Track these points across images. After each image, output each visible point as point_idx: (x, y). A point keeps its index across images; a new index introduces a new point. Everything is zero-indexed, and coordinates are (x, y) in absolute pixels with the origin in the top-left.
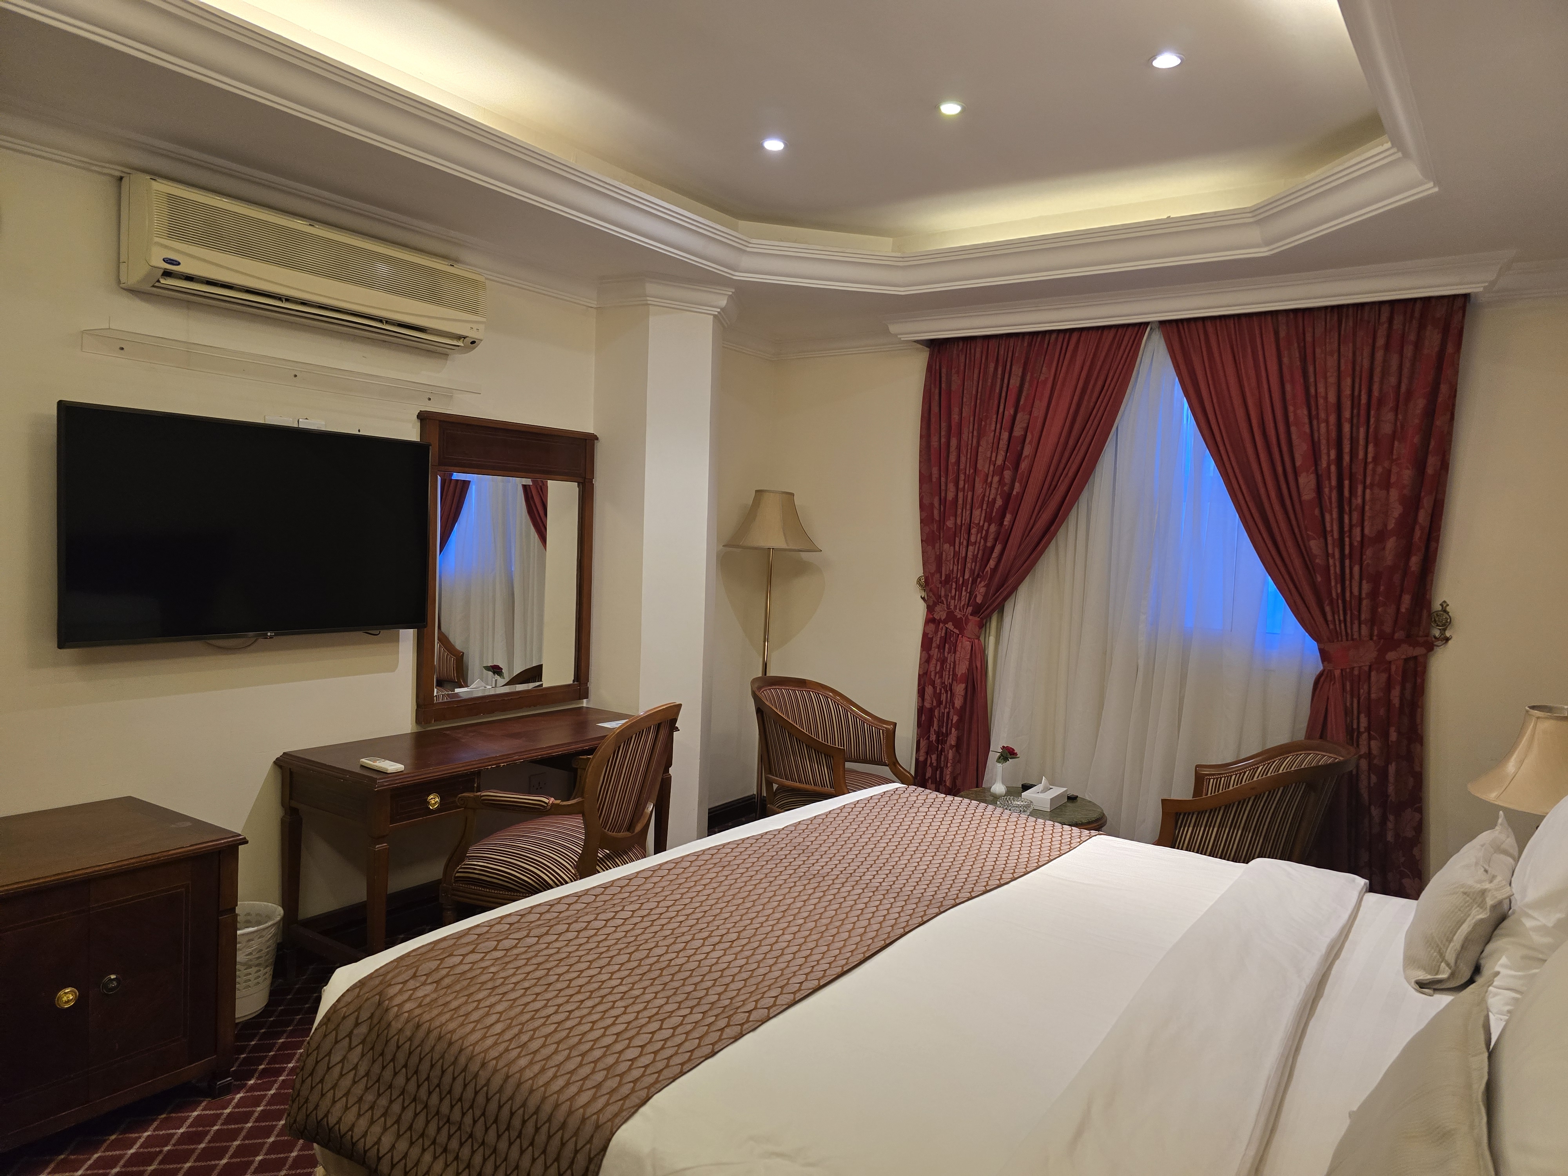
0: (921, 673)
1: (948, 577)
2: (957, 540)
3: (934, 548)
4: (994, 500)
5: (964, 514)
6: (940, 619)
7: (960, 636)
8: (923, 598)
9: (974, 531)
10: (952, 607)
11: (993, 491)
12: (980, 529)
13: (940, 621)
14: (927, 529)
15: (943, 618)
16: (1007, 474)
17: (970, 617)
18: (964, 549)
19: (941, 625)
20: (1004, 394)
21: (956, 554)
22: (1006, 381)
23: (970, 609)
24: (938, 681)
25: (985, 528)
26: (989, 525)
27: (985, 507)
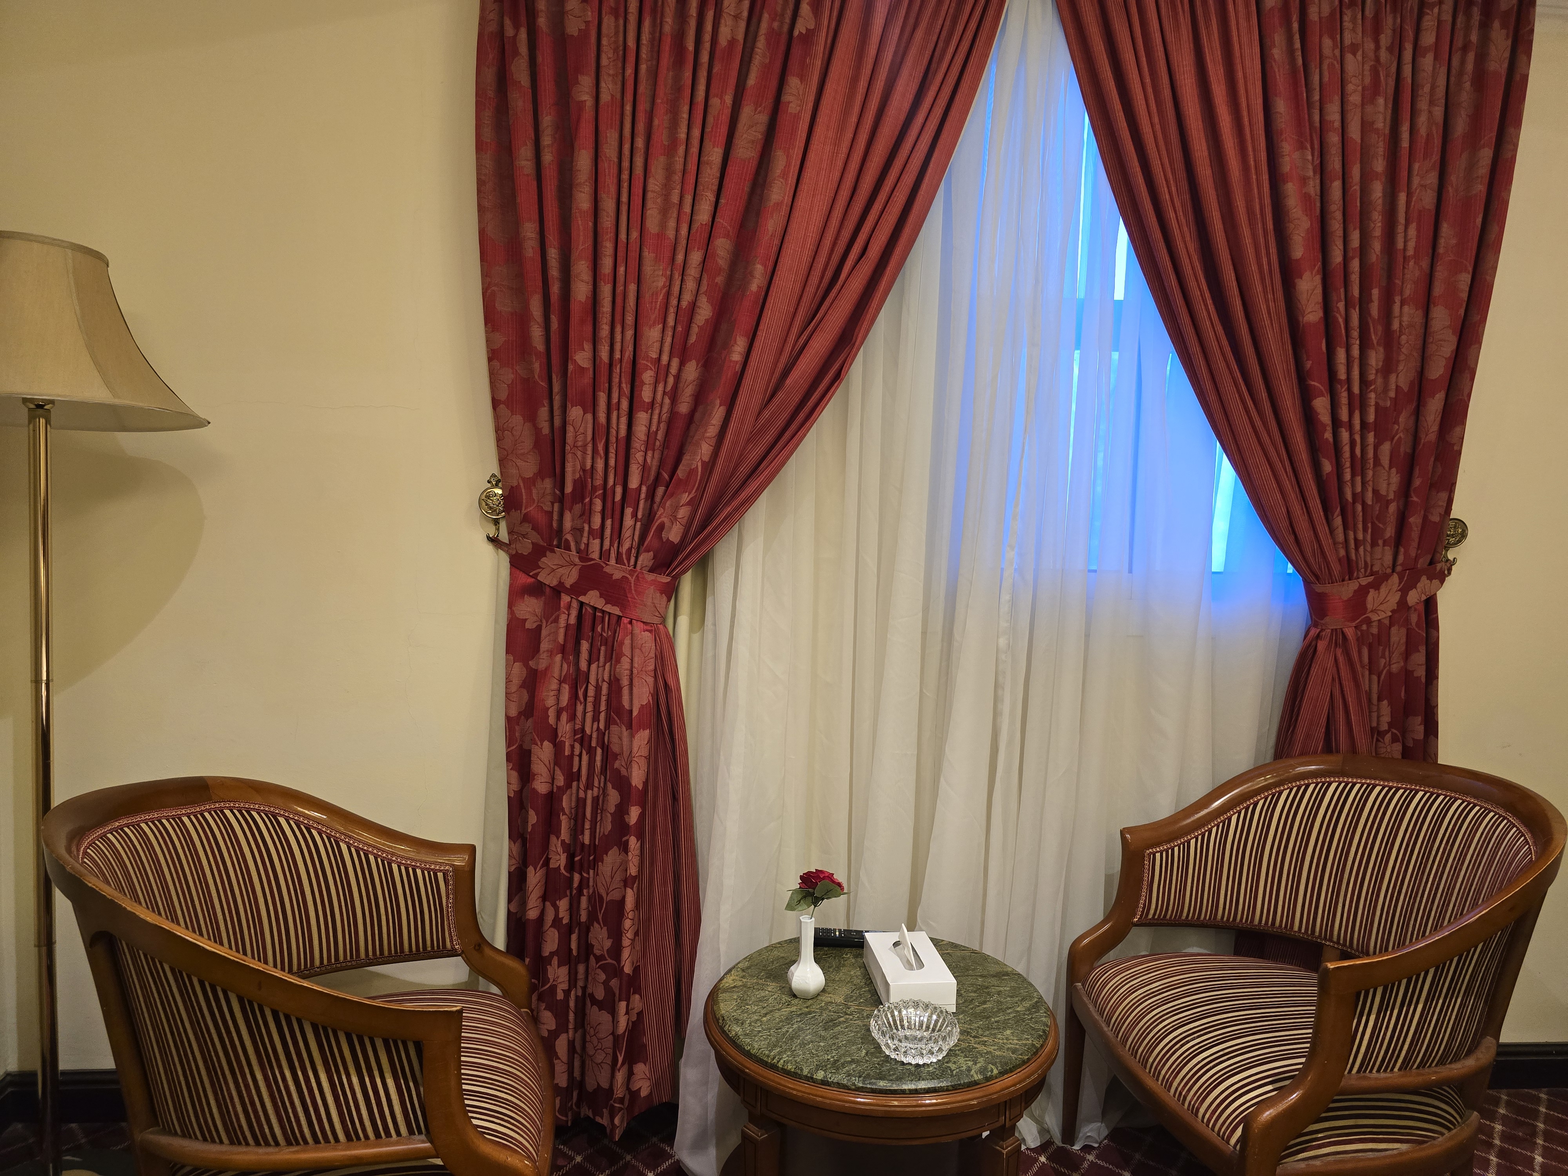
0: (513, 713)
1: (580, 485)
2: (602, 398)
3: (531, 417)
4: (693, 305)
5: (618, 337)
6: (561, 584)
7: (625, 621)
8: (494, 541)
9: (648, 376)
10: (595, 555)
11: (690, 285)
12: (662, 373)
13: (558, 591)
14: (508, 376)
15: (569, 582)
16: (723, 246)
17: (651, 577)
18: (624, 420)
19: (565, 599)
20: (705, 58)
21: (601, 432)
22: (708, 27)
23: (646, 559)
24: (565, 728)
25: (674, 370)
26: (682, 364)
27: (671, 321)
